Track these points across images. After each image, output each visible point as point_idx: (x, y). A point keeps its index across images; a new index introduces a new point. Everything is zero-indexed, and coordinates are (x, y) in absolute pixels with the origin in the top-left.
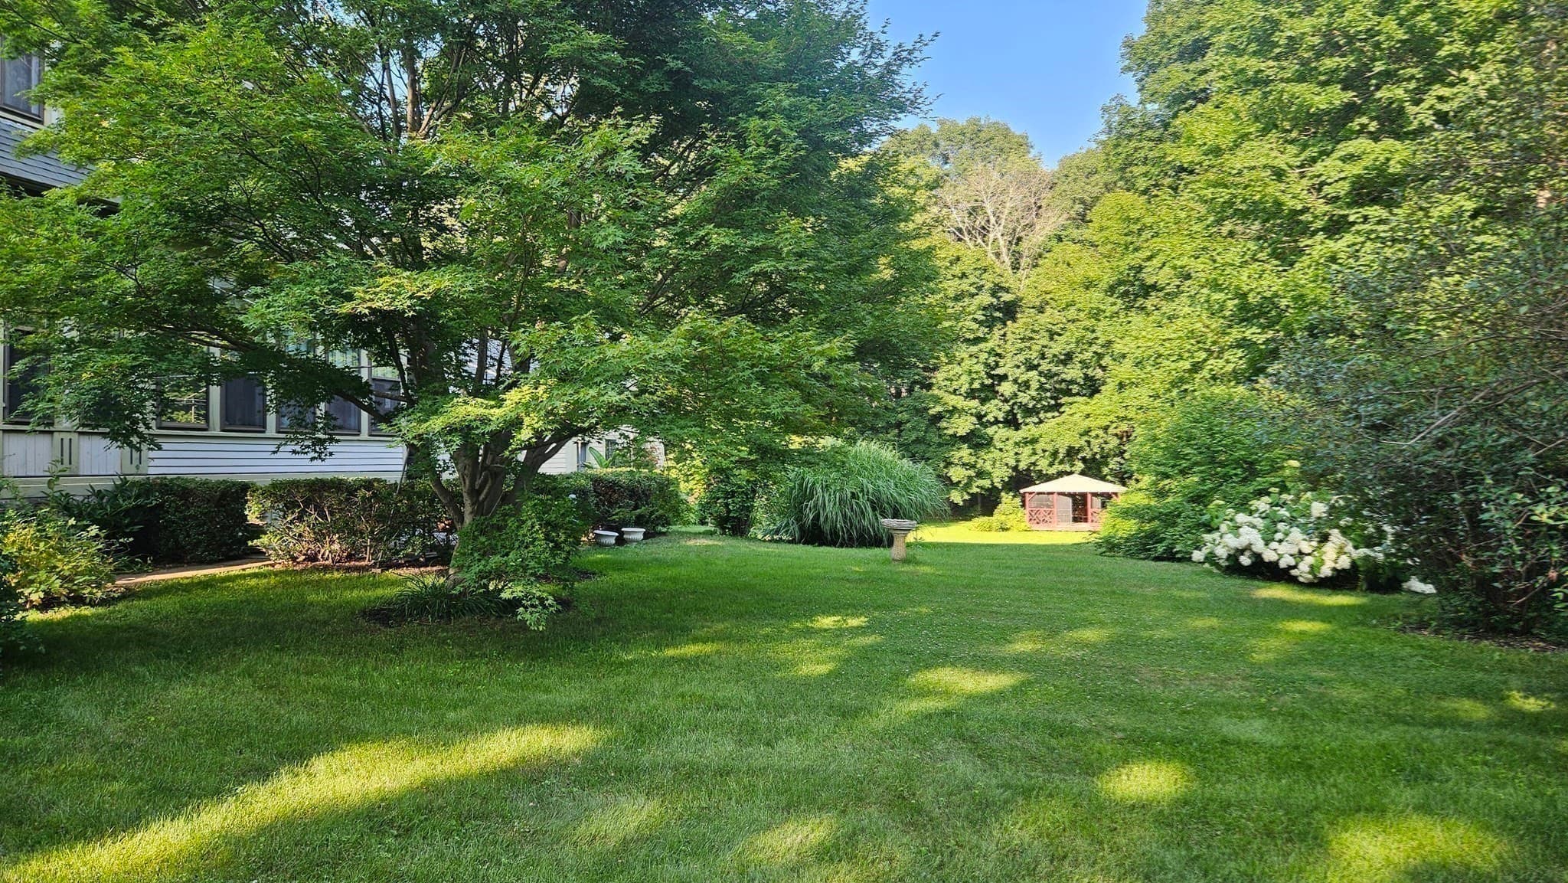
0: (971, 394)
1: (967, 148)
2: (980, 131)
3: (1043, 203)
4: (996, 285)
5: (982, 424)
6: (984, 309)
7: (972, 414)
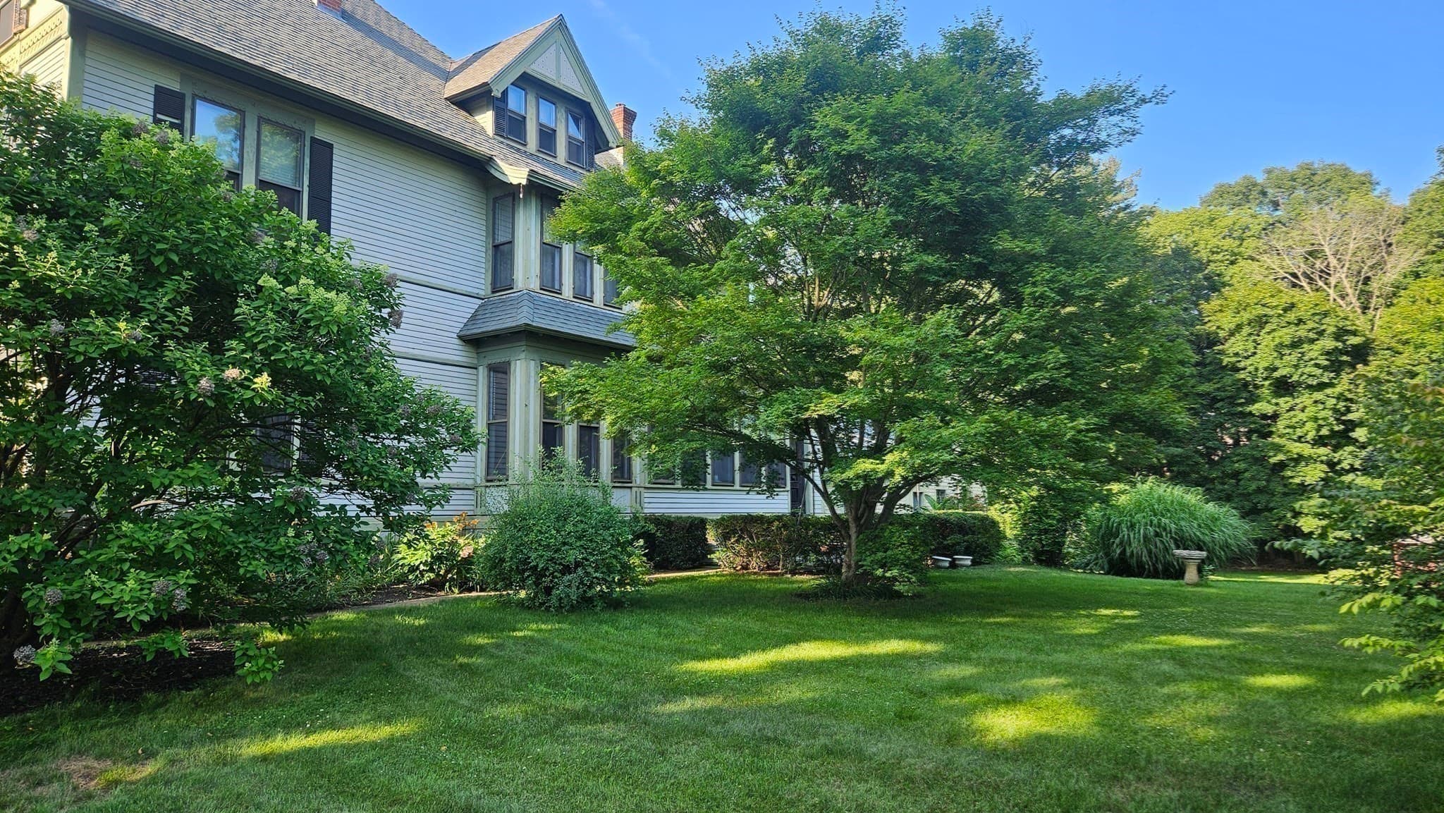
0: (1320, 441)
1: (1300, 193)
2: (1313, 175)
3: (1393, 240)
4: (1339, 329)
5: (1335, 472)
6: (1328, 353)
7: (1322, 462)
